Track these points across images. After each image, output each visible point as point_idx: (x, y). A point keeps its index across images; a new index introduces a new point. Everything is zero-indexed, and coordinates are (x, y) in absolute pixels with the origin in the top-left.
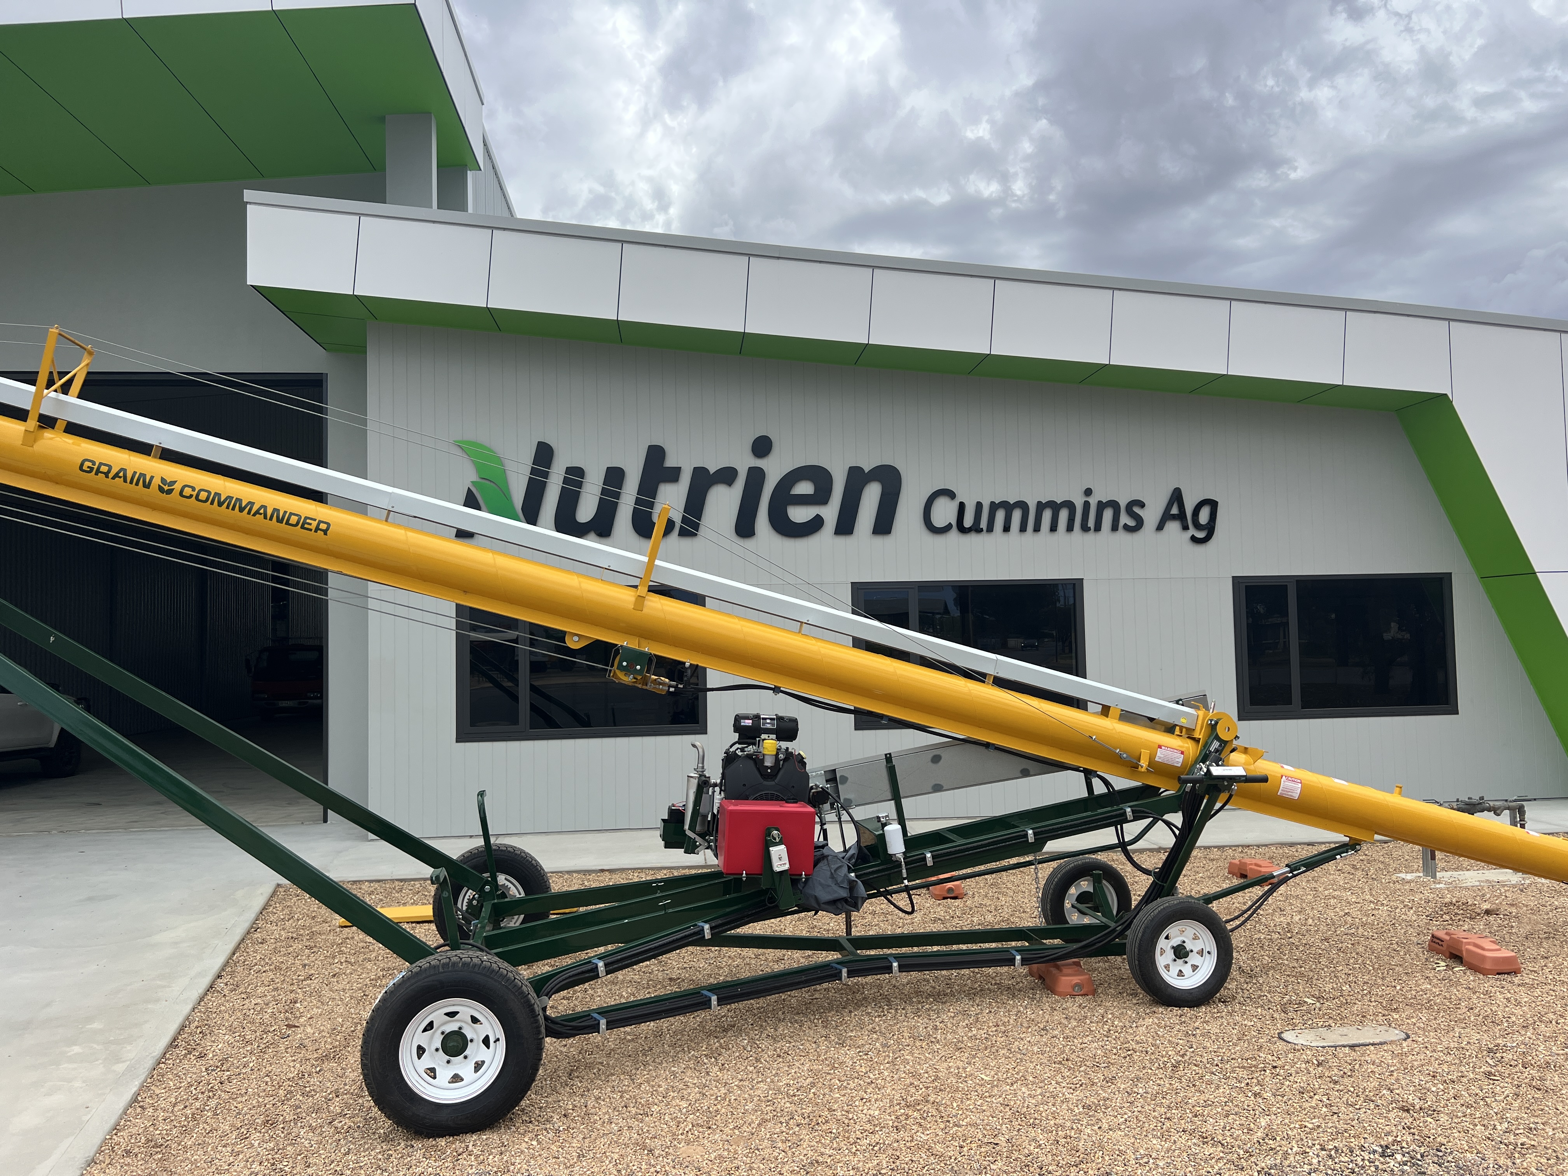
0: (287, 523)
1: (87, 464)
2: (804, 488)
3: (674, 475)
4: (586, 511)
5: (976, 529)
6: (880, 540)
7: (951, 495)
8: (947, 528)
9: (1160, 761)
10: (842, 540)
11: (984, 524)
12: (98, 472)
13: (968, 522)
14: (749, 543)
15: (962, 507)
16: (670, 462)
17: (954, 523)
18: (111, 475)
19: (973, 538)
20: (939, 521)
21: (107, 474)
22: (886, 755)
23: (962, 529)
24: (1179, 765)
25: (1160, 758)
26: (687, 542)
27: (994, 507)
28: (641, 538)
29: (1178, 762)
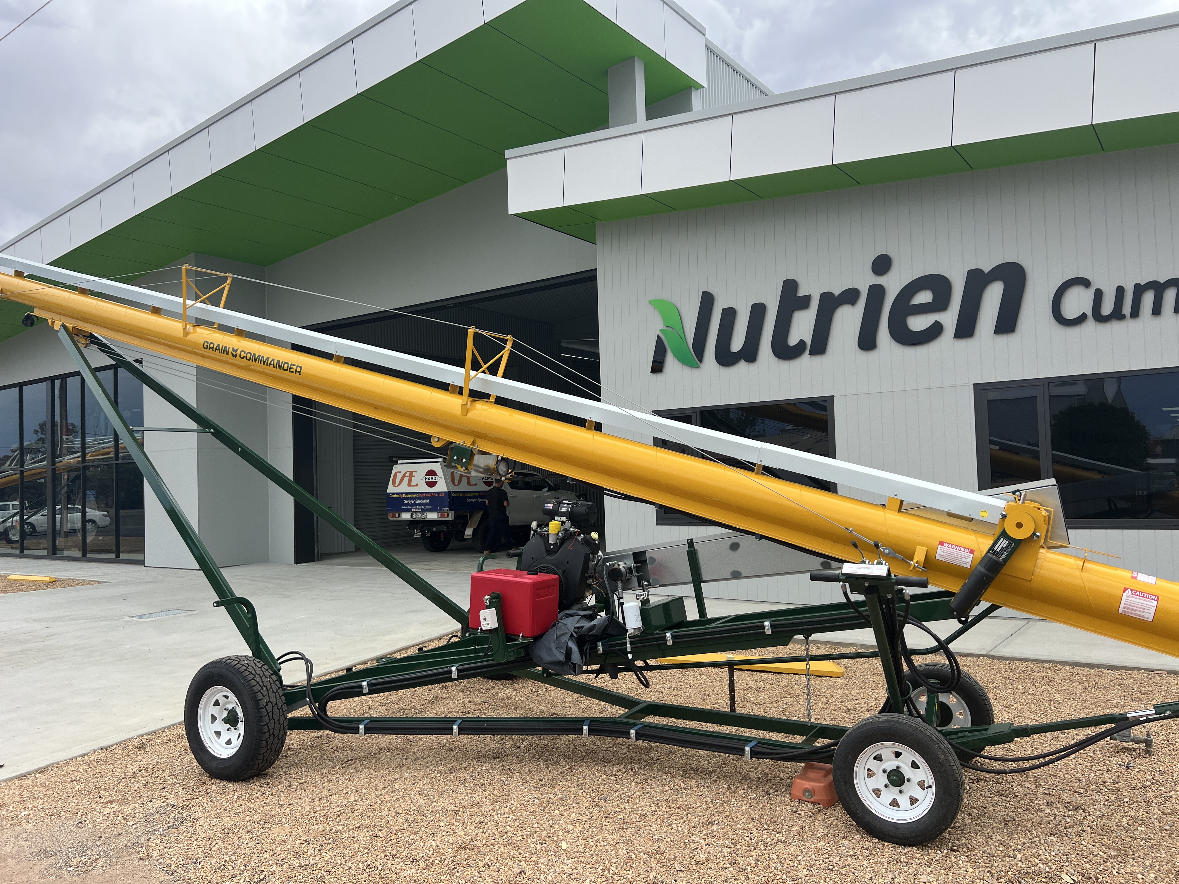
0: (283, 369)
1: (206, 344)
2: (924, 297)
3: (805, 303)
4: (737, 343)
5: (1117, 315)
6: (1004, 340)
7: (1085, 283)
8: (1082, 319)
9: (943, 559)
10: (963, 343)
11: (1127, 309)
12: (210, 348)
13: (1107, 308)
14: (871, 356)
15: (1099, 295)
16: (802, 292)
17: (1089, 313)
18: (214, 349)
19: (1115, 326)
20: (1070, 310)
21: (213, 348)
22: (688, 540)
23: (1099, 318)
24: (968, 566)
25: (942, 556)
26: (817, 360)
27: (1139, 290)
28: (781, 361)
29: (966, 563)
